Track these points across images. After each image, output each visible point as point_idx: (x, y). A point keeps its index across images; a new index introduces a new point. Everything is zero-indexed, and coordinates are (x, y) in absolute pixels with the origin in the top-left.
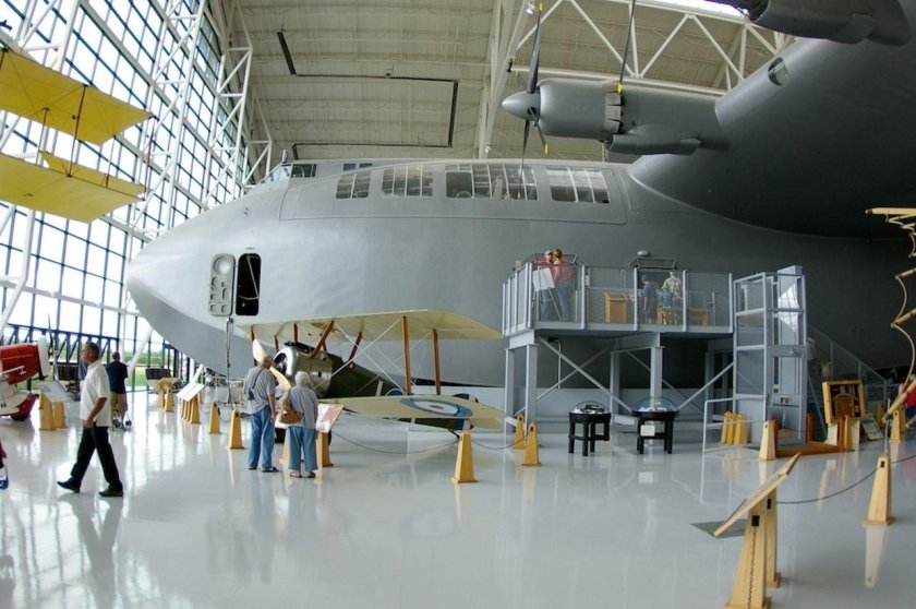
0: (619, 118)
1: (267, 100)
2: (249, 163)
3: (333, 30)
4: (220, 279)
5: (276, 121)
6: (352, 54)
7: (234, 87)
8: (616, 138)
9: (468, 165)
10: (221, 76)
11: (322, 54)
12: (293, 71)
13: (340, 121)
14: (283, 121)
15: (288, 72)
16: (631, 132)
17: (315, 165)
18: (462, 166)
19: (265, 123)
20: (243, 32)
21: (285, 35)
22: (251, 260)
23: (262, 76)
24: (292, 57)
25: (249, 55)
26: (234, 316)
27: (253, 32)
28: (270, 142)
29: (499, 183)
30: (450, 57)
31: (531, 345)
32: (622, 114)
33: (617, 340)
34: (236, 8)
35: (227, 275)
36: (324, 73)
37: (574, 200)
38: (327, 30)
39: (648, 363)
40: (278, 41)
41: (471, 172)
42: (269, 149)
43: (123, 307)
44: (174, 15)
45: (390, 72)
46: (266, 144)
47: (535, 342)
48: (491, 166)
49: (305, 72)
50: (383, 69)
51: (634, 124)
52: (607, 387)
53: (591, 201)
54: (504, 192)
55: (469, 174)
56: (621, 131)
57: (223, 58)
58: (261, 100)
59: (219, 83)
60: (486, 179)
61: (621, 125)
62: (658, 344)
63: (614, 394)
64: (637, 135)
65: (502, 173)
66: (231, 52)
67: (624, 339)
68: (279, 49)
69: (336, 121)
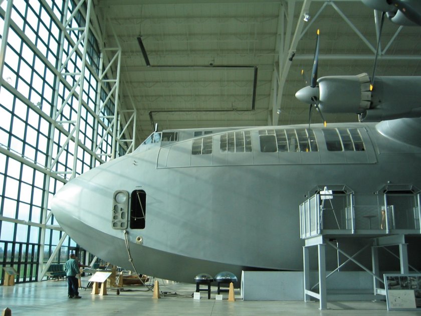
0: (370, 99)
1: (131, 82)
2: (121, 125)
3: (173, 35)
4: (120, 206)
5: (138, 96)
6: (186, 50)
7: (109, 75)
8: (368, 112)
9: (272, 130)
10: (101, 67)
11: (166, 51)
12: (148, 63)
13: (180, 96)
14: (142, 96)
15: (144, 63)
16: (378, 107)
17: (176, 133)
18: (269, 131)
19: (130, 97)
20: (113, 36)
21: (142, 38)
22: (139, 194)
23: (127, 66)
24: (147, 53)
25: (119, 53)
26: (129, 229)
27: (120, 36)
28: (135, 111)
29: (293, 141)
30: (251, 50)
31: (320, 245)
32: (372, 96)
33: (375, 239)
34: (107, 19)
35: (124, 203)
36: (169, 64)
37: (342, 150)
38: (169, 35)
39: (398, 254)
40: (137, 42)
41: (275, 135)
42: (134, 116)
43: (43, 223)
44: (68, 27)
45: (212, 62)
46: (132, 113)
47: (323, 243)
48: (287, 130)
49: (156, 64)
50: (207, 60)
51: (380, 102)
52: (371, 270)
53: (353, 149)
54: (296, 147)
55: (274, 136)
56: (372, 107)
57: (101, 55)
58: (127, 82)
59: (100, 72)
60: (285, 140)
61: (372, 103)
62: (404, 242)
63: (375, 275)
64: (382, 107)
65: (295, 135)
66: (106, 51)
67: (380, 238)
68: (138, 48)
69: (178, 96)
